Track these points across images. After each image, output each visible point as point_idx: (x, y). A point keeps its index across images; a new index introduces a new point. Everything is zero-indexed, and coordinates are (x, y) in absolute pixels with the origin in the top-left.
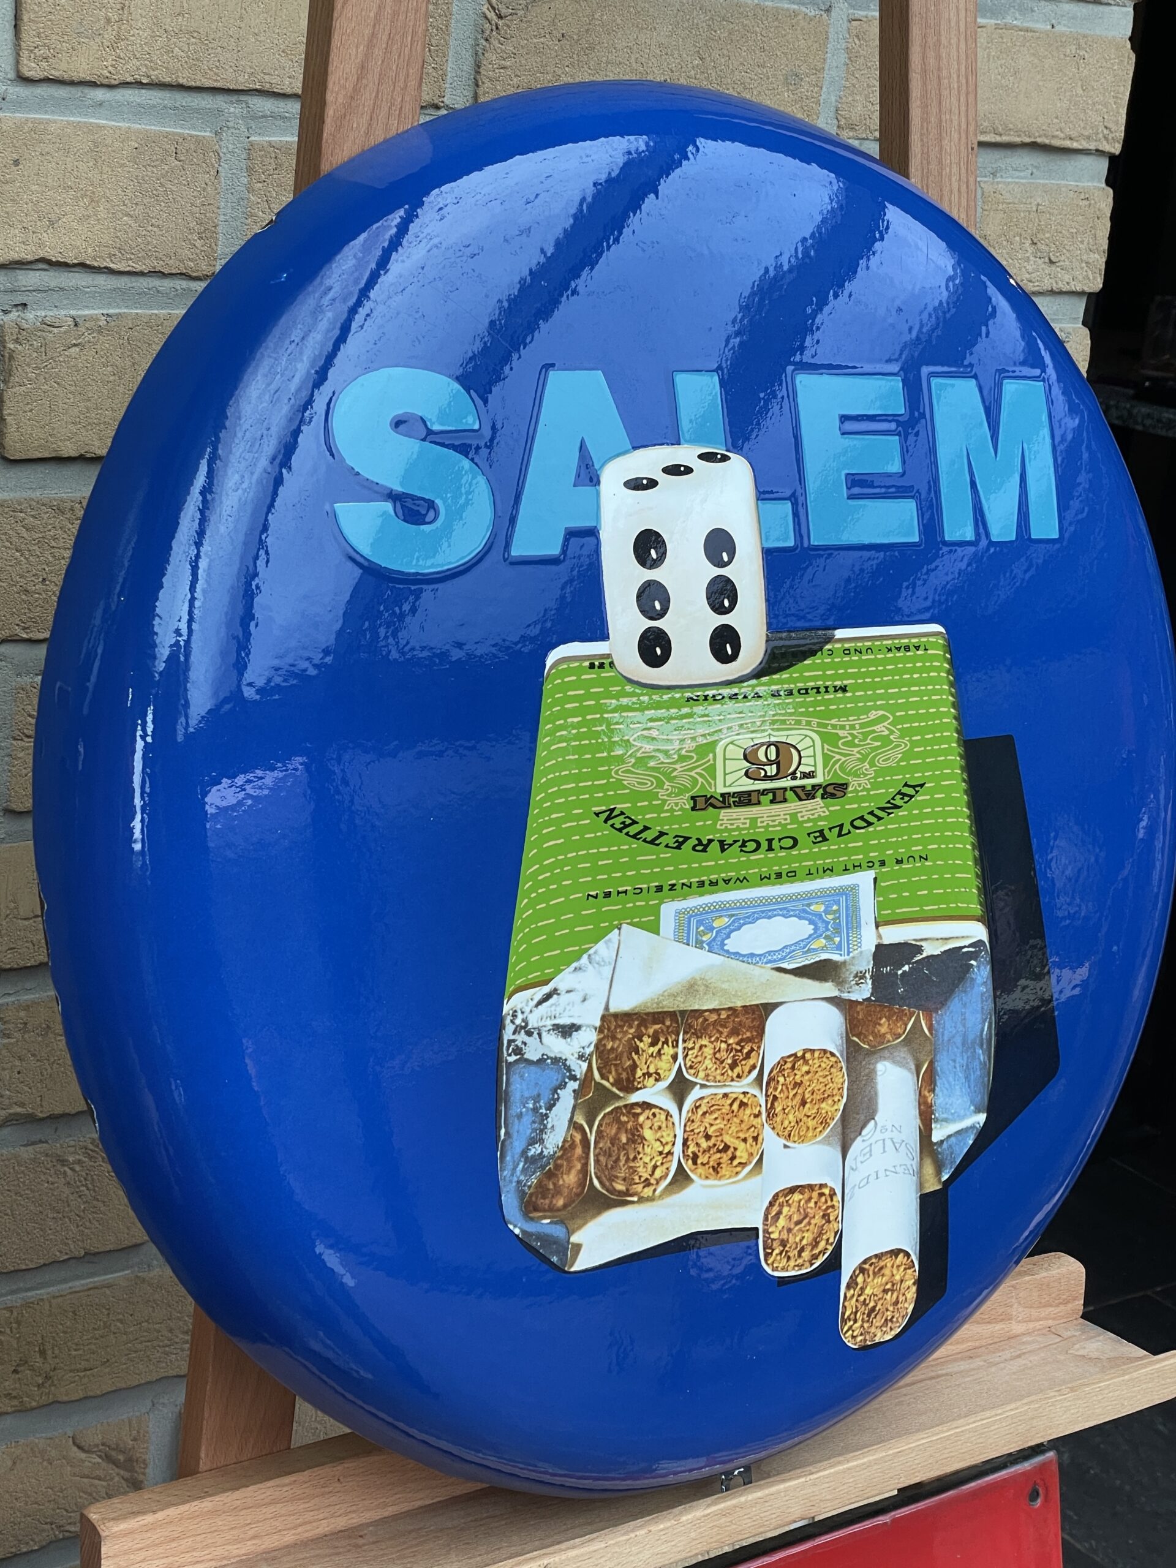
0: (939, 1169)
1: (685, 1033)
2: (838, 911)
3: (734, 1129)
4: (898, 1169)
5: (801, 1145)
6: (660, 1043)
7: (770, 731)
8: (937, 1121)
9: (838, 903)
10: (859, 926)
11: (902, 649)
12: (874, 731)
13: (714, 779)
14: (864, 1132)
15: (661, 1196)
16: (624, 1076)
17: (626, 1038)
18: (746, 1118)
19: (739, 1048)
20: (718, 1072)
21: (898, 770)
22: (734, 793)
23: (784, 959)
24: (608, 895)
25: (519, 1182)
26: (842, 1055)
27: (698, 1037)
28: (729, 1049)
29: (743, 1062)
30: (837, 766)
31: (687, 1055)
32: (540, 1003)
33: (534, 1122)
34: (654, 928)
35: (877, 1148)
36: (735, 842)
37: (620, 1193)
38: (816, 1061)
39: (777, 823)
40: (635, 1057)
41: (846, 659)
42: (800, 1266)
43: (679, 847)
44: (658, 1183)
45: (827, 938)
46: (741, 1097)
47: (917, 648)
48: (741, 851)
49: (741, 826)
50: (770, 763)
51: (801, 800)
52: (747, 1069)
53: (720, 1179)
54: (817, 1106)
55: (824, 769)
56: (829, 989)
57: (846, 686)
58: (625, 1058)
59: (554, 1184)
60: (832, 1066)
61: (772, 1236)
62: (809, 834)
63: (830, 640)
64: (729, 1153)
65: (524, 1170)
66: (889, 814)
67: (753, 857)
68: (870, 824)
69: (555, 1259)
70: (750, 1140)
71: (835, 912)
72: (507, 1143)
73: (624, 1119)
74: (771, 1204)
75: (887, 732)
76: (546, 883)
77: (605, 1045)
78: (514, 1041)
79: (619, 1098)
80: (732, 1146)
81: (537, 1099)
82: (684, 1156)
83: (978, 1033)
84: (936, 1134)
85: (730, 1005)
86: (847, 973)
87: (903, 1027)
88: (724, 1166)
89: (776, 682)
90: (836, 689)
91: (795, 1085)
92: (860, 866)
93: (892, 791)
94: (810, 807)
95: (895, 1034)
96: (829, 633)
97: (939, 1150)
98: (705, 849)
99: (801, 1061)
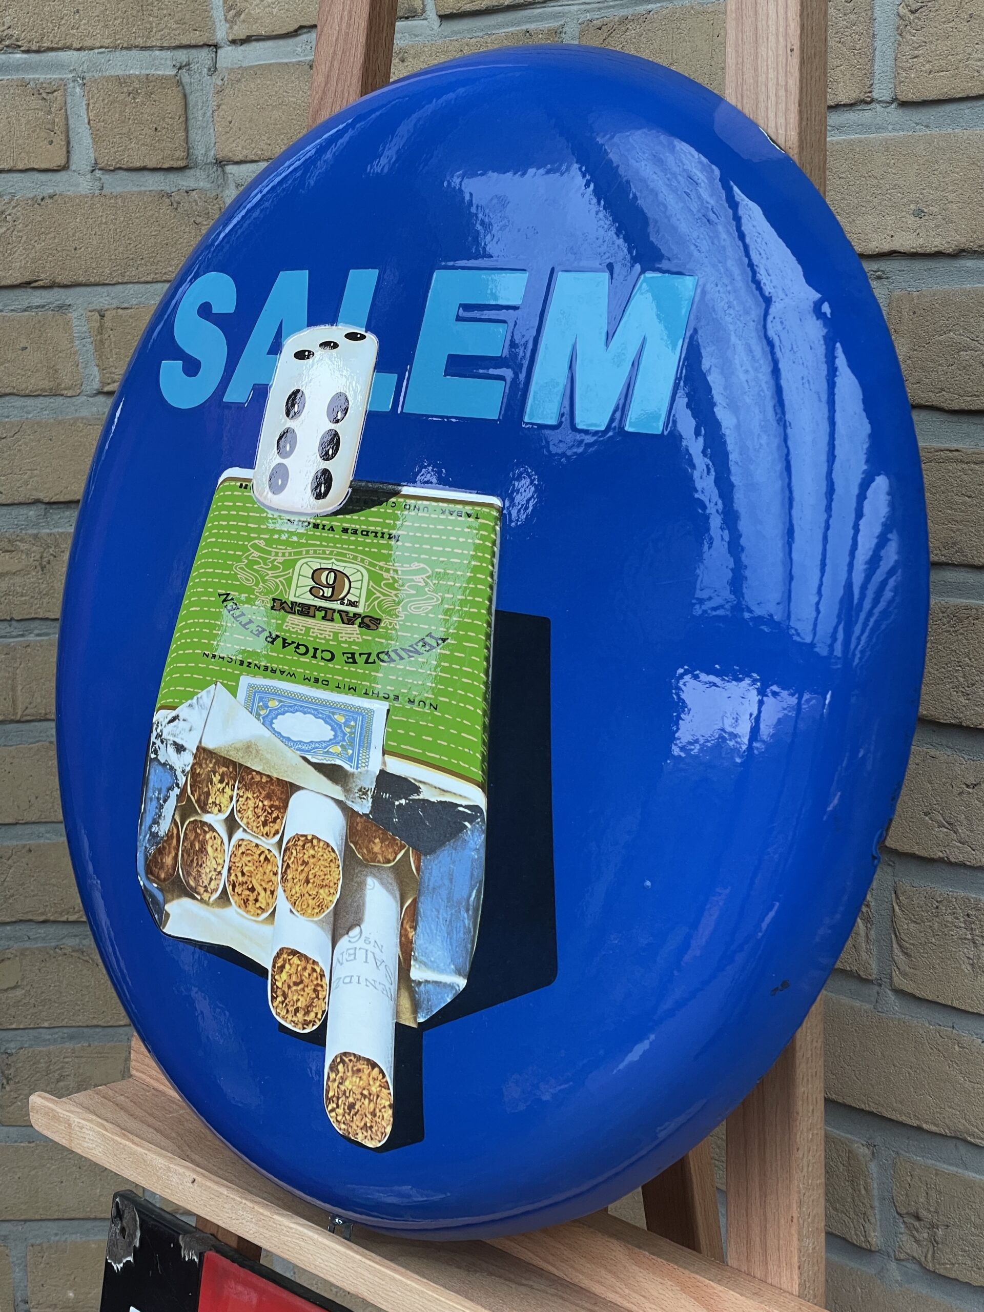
0: (416, 1007)
1: (239, 782)
2: (354, 727)
3: (259, 876)
4: (377, 984)
5: (302, 917)
6: (225, 783)
7: (333, 560)
8: (416, 959)
9: (356, 720)
10: (369, 747)
11: (455, 514)
12: (413, 580)
13: (290, 589)
14: (350, 933)
15: (212, 905)
16: (203, 797)
17: (207, 770)
18: (268, 872)
19: (270, 811)
20: (255, 824)
21: (426, 619)
22: (300, 604)
23: (310, 751)
24: (214, 657)
25: (146, 848)
26: (340, 855)
27: (246, 790)
28: (264, 809)
29: (271, 824)
30: (376, 602)
31: (238, 800)
32: (170, 722)
33: (157, 808)
34: (234, 692)
35: (361, 955)
36: (293, 642)
37: (192, 888)
38: (320, 850)
39: (323, 636)
40: (210, 787)
42: (296, 1024)
44: (212, 893)
45: (342, 746)
46: (267, 852)
47: (469, 515)
48: (295, 651)
49: (299, 631)
51: (344, 623)
52: (273, 831)
53: (247, 912)
54: (316, 889)
55: (366, 602)
56: (337, 792)
57: (398, 537)
58: (205, 784)
59: (161, 860)
60: (332, 861)
61: (277, 984)
62: (344, 654)
63: (396, 494)
64: (255, 895)
65: (149, 840)
66: (410, 657)
67: (302, 659)
68: (393, 661)
69: (156, 916)
70: (268, 892)
71: (352, 727)
72: (144, 815)
73: (199, 831)
74: (278, 956)
75: (423, 584)
76: (186, 636)
77: (196, 769)
78: (155, 743)
79: (198, 813)
80: (257, 890)
81: (160, 791)
82: (228, 880)
83: (465, 897)
84: (416, 973)
85: (269, 774)
86: (354, 784)
87: (393, 855)
88: (251, 903)
89: (348, 521)
90: (390, 537)
91: (304, 862)
92: (378, 694)
93: (416, 637)
94: (349, 631)
95: (385, 857)
96: (398, 488)
97: (417, 989)
98: (273, 642)
99: (310, 844)
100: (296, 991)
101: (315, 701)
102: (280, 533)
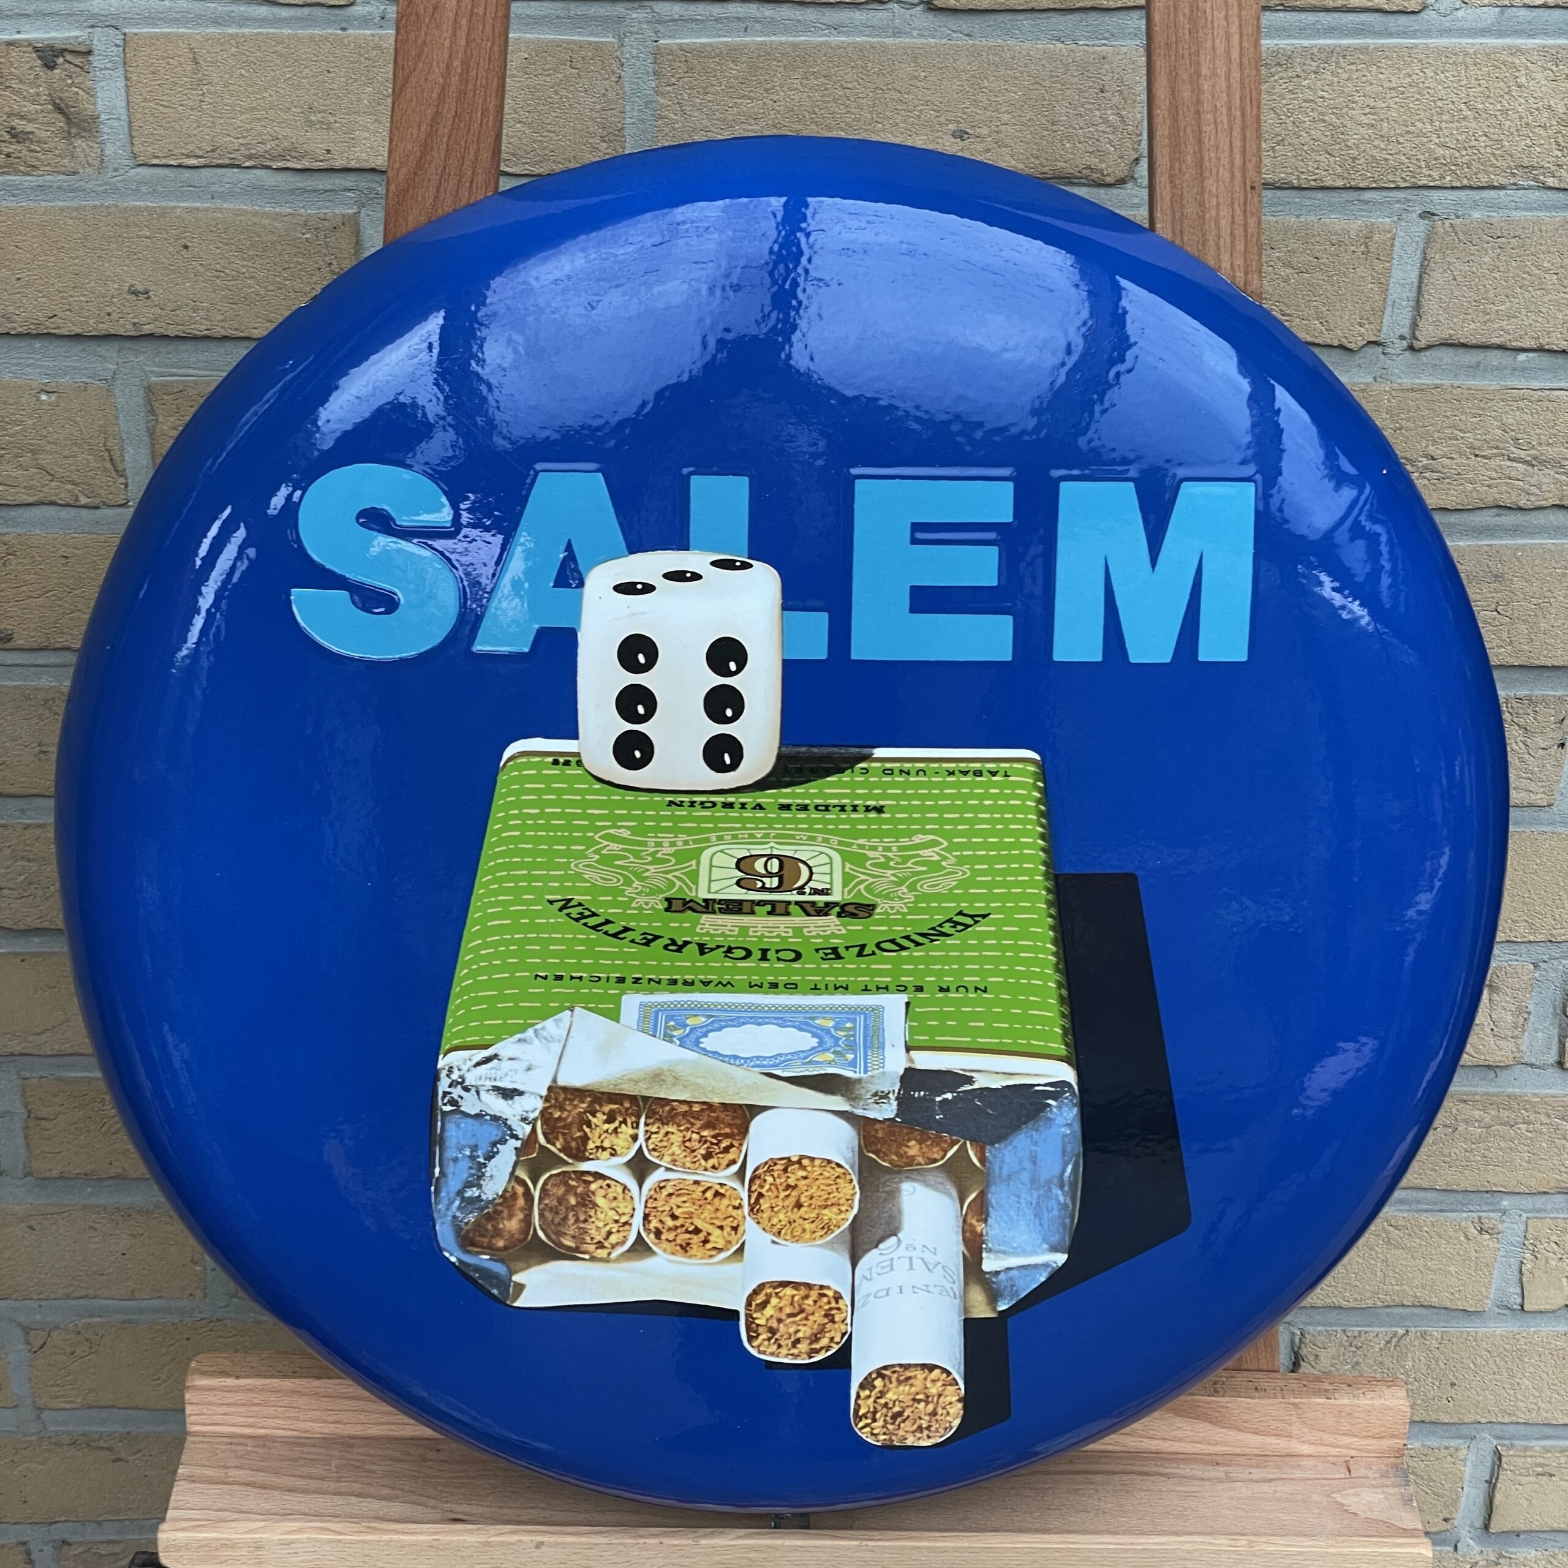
0: (993, 1296)
1: (647, 1117)
2: (854, 1028)
3: (706, 1214)
4: (931, 1288)
5: (794, 1244)
6: (617, 1124)
7: (772, 844)
8: (990, 1251)
9: (854, 1021)
10: (882, 1047)
11: (971, 773)
12: (919, 856)
13: (696, 884)
14: (881, 1246)
15: (618, 1259)
16: (573, 1144)
17: (577, 1111)
18: (722, 1207)
19: (715, 1141)
20: (688, 1159)
21: (950, 896)
22: (721, 900)
23: (778, 1065)
24: (559, 978)
25: (455, 1217)
26: (852, 1168)
27: (663, 1124)
28: (702, 1140)
29: (720, 1156)
30: (862, 887)
31: (649, 1138)
32: (478, 1064)
33: (471, 1168)
34: (614, 1015)
35: (901, 1265)
36: (718, 947)
37: (569, 1248)
38: (816, 1169)
39: (775, 934)
40: (587, 1130)
41: (888, 779)
42: (796, 1356)
43: (647, 943)
44: (613, 1247)
45: (835, 1053)
46: (717, 1187)
47: (994, 773)
48: (726, 956)
49: (728, 933)
50: (770, 875)
51: (808, 915)
52: (725, 1162)
53: (690, 1256)
54: (817, 1211)
56: (838, 1103)
57: (883, 807)
58: (574, 1129)
59: (493, 1226)
60: (838, 1177)
61: (757, 1322)
62: (817, 950)
63: (867, 758)
64: (702, 1236)
65: (459, 1208)
66: (932, 941)
67: (742, 964)
68: (903, 948)
69: (495, 1292)
70: (728, 1229)
71: (849, 1029)
72: (442, 1180)
73: (573, 1183)
74: (756, 1292)
75: (937, 858)
76: (489, 958)
77: (551, 1114)
78: (449, 1093)
79: (567, 1163)
80: (705, 1230)
81: (474, 1148)
82: (645, 1229)
83: (1057, 1174)
84: (989, 1264)
85: (705, 1100)
86: (863, 1091)
87: (941, 1153)
88: (695, 1247)
89: (786, 796)
90: (868, 809)
91: (788, 1187)
92: (886, 988)
93: (940, 918)
94: (820, 923)
95: (928, 1158)
96: (866, 751)
97: (994, 1279)
98: (679, 949)
99: (797, 1166)
100: (794, 1322)
101: (777, 1009)
102: (659, 819)
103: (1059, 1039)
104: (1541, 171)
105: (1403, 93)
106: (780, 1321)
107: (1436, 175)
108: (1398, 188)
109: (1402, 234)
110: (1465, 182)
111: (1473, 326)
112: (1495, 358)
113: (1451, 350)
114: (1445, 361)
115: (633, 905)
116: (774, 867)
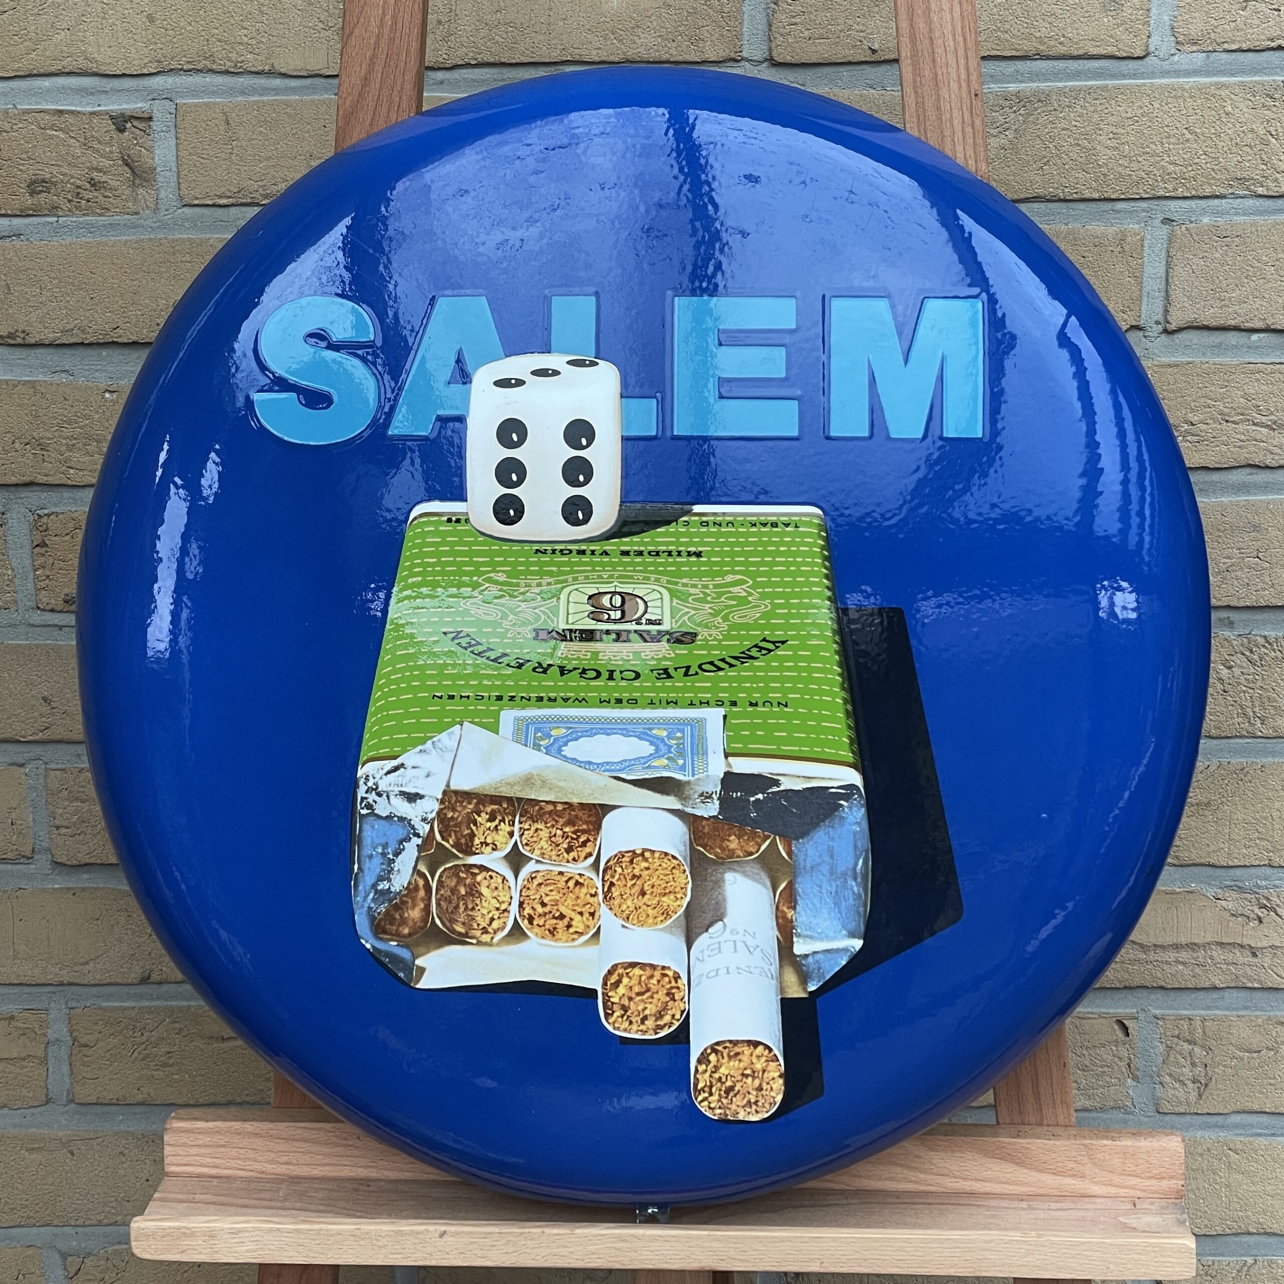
0: (804, 979)
1: (521, 816)
2: (683, 738)
3: (569, 902)
4: (752, 970)
5: (640, 929)
6: (497, 822)
7: (616, 583)
8: (799, 936)
9: (682, 731)
10: (705, 753)
11: (769, 525)
12: (730, 592)
13: (558, 617)
14: (710, 930)
15: (498, 944)
16: (463, 841)
17: (465, 812)
18: (582, 895)
19: (575, 836)
20: (554, 852)
21: (756, 626)
22: (576, 630)
23: (623, 769)
25: (370, 908)
26: (685, 860)
27: (534, 822)
28: (565, 836)
29: (579, 849)
30: (686, 618)
31: (523, 834)
32: (388, 773)
33: (383, 864)
34: (494, 728)
35: (727, 948)
36: (575, 669)
37: (460, 934)
38: (656, 860)
39: (619, 658)
40: (474, 828)
41: (704, 529)
42: (644, 1032)
43: (519, 667)
44: (495, 933)
45: (668, 759)
46: (578, 877)
47: (787, 525)
48: (581, 677)
49: (582, 657)
50: (614, 608)
51: (646, 641)
52: (583, 855)
53: (557, 940)
54: (657, 899)
56: (672, 802)
57: (701, 552)
58: (464, 827)
59: (401, 916)
60: (674, 868)
61: (612, 1000)
62: (652, 671)
63: (689, 512)
64: (566, 921)
65: (373, 900)
66: (743, 663)
67: (593, 683)
68: (720, 669)
69: (401, 975)
70: (586, 915)
71: (678, 738)
72: (361, 875)
73: (462, 875)
74: (610, 973)
75: (744, 594)
76: (397, 682)
77: (445, 814)
78: (366, 798)
79: (458, 858)
80: (568, 916)
81: (385, 846)
82: (520, 915)
83: (851, 867)
84: (799, 948)
85: (566, 800)
86: (692, 792)
87: (756, 847)
88: (560, 931)
89: (626, 544)
90: (689, 554)
91: (634, 876)
92: (708, 703)
93: (747, 644)
94: (655, 649)
95: (746, 851)
96: (687, 507)
97: (803, 962)
98: (545, 671)
99: (640, 858)
100: (643, 1001)
101: (621, 721)
102: (528, 564)
103: (847, 747)
104: (1252, 182)
105: (1137, 122)
106: (630, 999)
107: (1170, 187)
108: (1142, 199)
109: (1149, 237)
110: (1194, 192)
111: (1212, 311)
112: (1233, 338)
113: (1198, 332)
114: (1194, 342)
115: (509, 635)
116: (618, 601)
